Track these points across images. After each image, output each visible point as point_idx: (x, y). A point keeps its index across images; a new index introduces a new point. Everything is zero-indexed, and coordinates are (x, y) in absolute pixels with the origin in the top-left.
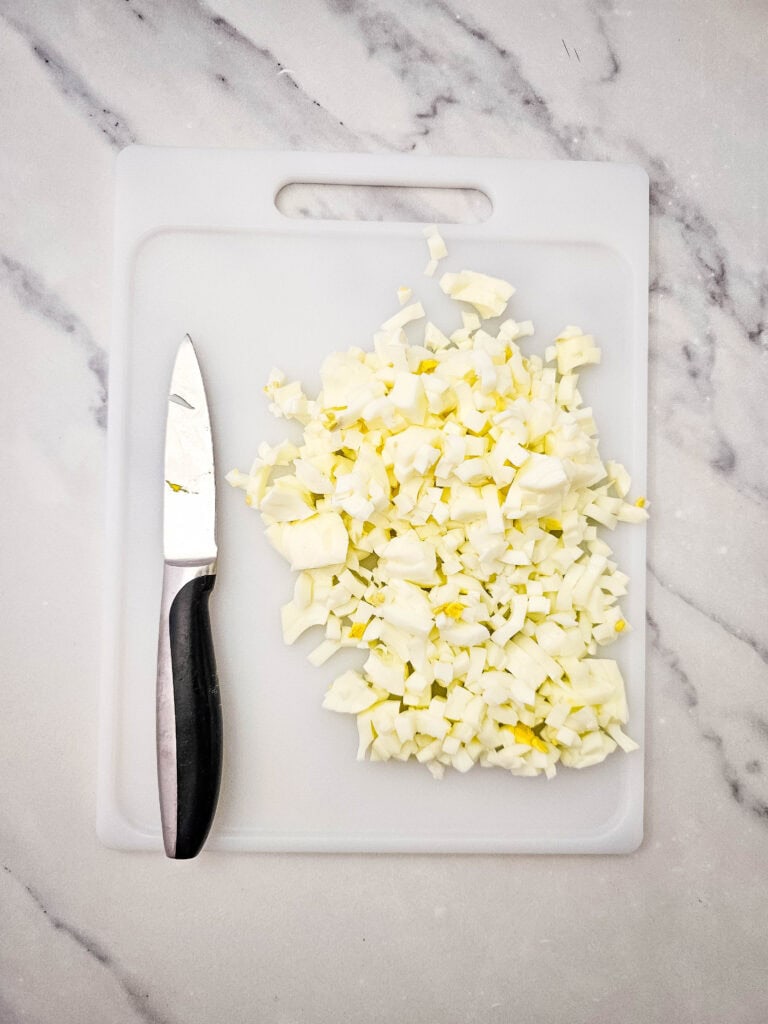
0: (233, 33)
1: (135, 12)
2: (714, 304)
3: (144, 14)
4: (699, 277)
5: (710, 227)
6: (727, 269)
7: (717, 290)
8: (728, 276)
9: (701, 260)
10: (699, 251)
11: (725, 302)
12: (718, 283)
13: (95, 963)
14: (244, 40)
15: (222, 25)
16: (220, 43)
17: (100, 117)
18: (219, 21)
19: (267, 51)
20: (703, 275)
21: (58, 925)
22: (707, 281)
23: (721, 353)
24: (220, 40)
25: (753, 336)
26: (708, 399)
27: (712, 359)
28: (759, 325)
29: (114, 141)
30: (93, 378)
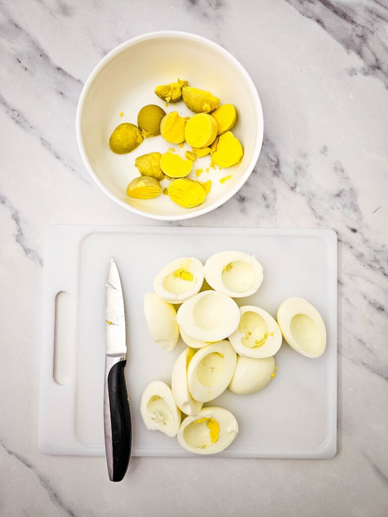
0: (65, 74)
1: (23, 67)
2: (275, 176)
3: (28, 68)
4: (268, 165)
5: (272, 143)
6: (280, 161)
7: (276, 170)
8: (281, 164)
9: (269, 157)
10: (268, 153)
11: (280, 175)
12: (276, 167)
13: (27, 468)
14: (70, 76)
15: (60, 71)
16: (60, 78)
17: (11, 113)
18: (59, 69)
19: (80, 80)
20: (270, 164)
21: (10, 453)
22: (272, 166)
23: (279, 196)
24: (60, 77)
25: (293, 189)
26: (274, 216)
27: (275, 199)
28: (295, 184)
29: (17, 122)
30: (13, 223)
